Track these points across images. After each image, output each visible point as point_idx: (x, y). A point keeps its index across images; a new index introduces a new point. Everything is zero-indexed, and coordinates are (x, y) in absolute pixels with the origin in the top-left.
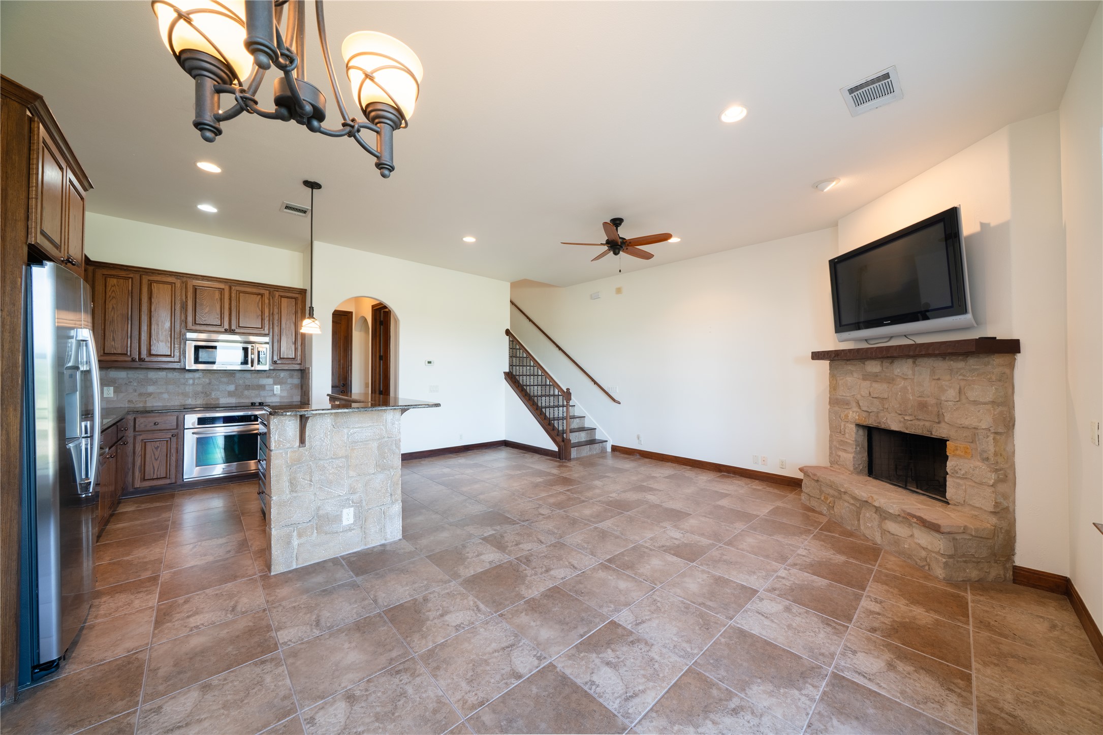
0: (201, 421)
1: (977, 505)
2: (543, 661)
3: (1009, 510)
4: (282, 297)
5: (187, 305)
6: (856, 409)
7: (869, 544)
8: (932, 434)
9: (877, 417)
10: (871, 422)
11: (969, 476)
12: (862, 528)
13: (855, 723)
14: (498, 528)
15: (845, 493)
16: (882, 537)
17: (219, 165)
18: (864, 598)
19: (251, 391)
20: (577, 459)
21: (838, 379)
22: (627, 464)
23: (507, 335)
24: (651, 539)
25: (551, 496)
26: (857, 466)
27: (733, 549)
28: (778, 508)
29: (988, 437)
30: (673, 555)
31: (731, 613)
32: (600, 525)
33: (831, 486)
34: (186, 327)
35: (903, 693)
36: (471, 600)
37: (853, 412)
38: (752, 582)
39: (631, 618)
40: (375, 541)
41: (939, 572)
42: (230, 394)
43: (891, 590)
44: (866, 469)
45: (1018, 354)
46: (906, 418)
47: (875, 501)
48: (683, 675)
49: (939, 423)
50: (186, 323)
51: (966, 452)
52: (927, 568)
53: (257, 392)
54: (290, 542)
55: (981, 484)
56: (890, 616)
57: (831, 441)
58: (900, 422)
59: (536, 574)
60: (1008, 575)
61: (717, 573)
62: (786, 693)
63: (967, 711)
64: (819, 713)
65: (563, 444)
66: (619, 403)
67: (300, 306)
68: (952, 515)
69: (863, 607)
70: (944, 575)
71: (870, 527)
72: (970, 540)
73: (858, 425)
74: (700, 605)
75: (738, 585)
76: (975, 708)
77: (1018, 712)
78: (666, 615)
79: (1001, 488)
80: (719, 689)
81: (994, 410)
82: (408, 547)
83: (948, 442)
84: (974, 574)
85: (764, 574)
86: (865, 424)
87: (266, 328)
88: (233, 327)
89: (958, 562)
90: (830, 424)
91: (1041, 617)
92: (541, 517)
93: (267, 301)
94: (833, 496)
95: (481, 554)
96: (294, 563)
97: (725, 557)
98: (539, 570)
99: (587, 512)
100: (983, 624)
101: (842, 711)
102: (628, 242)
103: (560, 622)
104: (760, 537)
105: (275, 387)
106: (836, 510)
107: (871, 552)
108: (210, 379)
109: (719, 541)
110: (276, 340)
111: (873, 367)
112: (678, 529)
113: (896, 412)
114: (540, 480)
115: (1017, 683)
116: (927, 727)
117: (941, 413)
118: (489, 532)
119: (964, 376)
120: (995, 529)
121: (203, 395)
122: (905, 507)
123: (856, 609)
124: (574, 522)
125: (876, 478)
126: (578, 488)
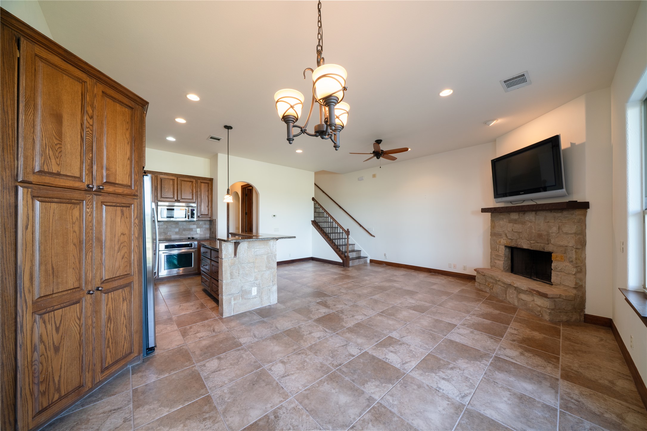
0: (167, 247)
1: (567, 285)
2: (362, 351)
3: (582, 287)
4: (201, 182)
5: (157, 188)
6: (505, 238)
7: (512, 306)
8: (544, 250)
9: (516, 242)
10: (513, 244)
11: (563, 270)
12: (508, 298)
13: (506, 373)
14: (323, 298)
15: (499, 281)
16: (518, 302)
17: (185, 119)
18: (509, 328)
19: (186, 232)
20: (352, 266)
21: (496, 222)
22: (380, 269)
23: (313, 201)
24: (400, 303)
25: (344, 284)
26: (505, 267)
27: (442, 308)
28: (463, 290)
29: (572, 250)
30: (413, 310)
31: (445, 333)
32: (373, 297)
33: (492, 278)
34: (157, 199)
35: (527, 363)
36: (321, 328)
37: (503, 239)
38: (454, 321)
39: (398, 335)
40: (266, 304)
41: (547, 317)
42: (177, 233)
43: (523, 325)
44: (510, 269)
45: (588, 209)
46: (531, 242)
47: (515, 284)
48: (426, 356)
49: (548, 244)
50: (157, 197)
51: (561, 258)
52: (541, 316)
53: (188, 232)
54: (230, 302)
55: (569, 274)
56: (521, 335)
57: (491, 255)
58: (528, 244)
59: (348, 318)
60: (581, 319)
61: (436, 318)
62: (474, 363)
63: (556, 370)
64: (489, 370)
65: (345, 258)
66: (374, 237)
67: (210, 187)
68: (554, 290)
69: (508, 332)
70: (549, 319)
71: (512, 297)
72: (563, 301)
73: (506, 247)
74: (429, 330)
75: (447, 322)
76: (560, 369)
77: (580, 370)
78: (414, 334)
79: (579, 275)
80: (444, 361)
81: (576, 237)
82: (281, 306)
83: (552, 254)
84: (564, 318)
85: (459, 318)
86: (510, 245)
87: (194, 199)
88: (179, 199)
89: (556, 312)
90: (491, 246)
91: (596, 336)
92: (342, 294)
93: (194, 185)
94: (492, 283)
95: (319, 310)
96: (232, 313)
97: (438, 311)
98: (349, 316)
99: (365, 291)
100: (566, 338)
101: (500, 369)
102: (385, 152)
103: (365, 336)
104: (455, 303)
105: (198, 229)
106: (494, 290)
107: (514, 309)
108: (167, 226)
109: (435, 304)
110: (199, 205)
111: (514, 216)
112: (413, 299)
113: (526, 239)
114: (336, 277)
115: (580, 360)
116: (538, 375)
117: (549, 239)
118: (319, 300)
119: (561, 220)
120: (575, 296)
121: (164, 234)
122: (530, 287)
123: (505, 333)
124: (359, 296)
125: (515, 274)
126: (357, 280)
